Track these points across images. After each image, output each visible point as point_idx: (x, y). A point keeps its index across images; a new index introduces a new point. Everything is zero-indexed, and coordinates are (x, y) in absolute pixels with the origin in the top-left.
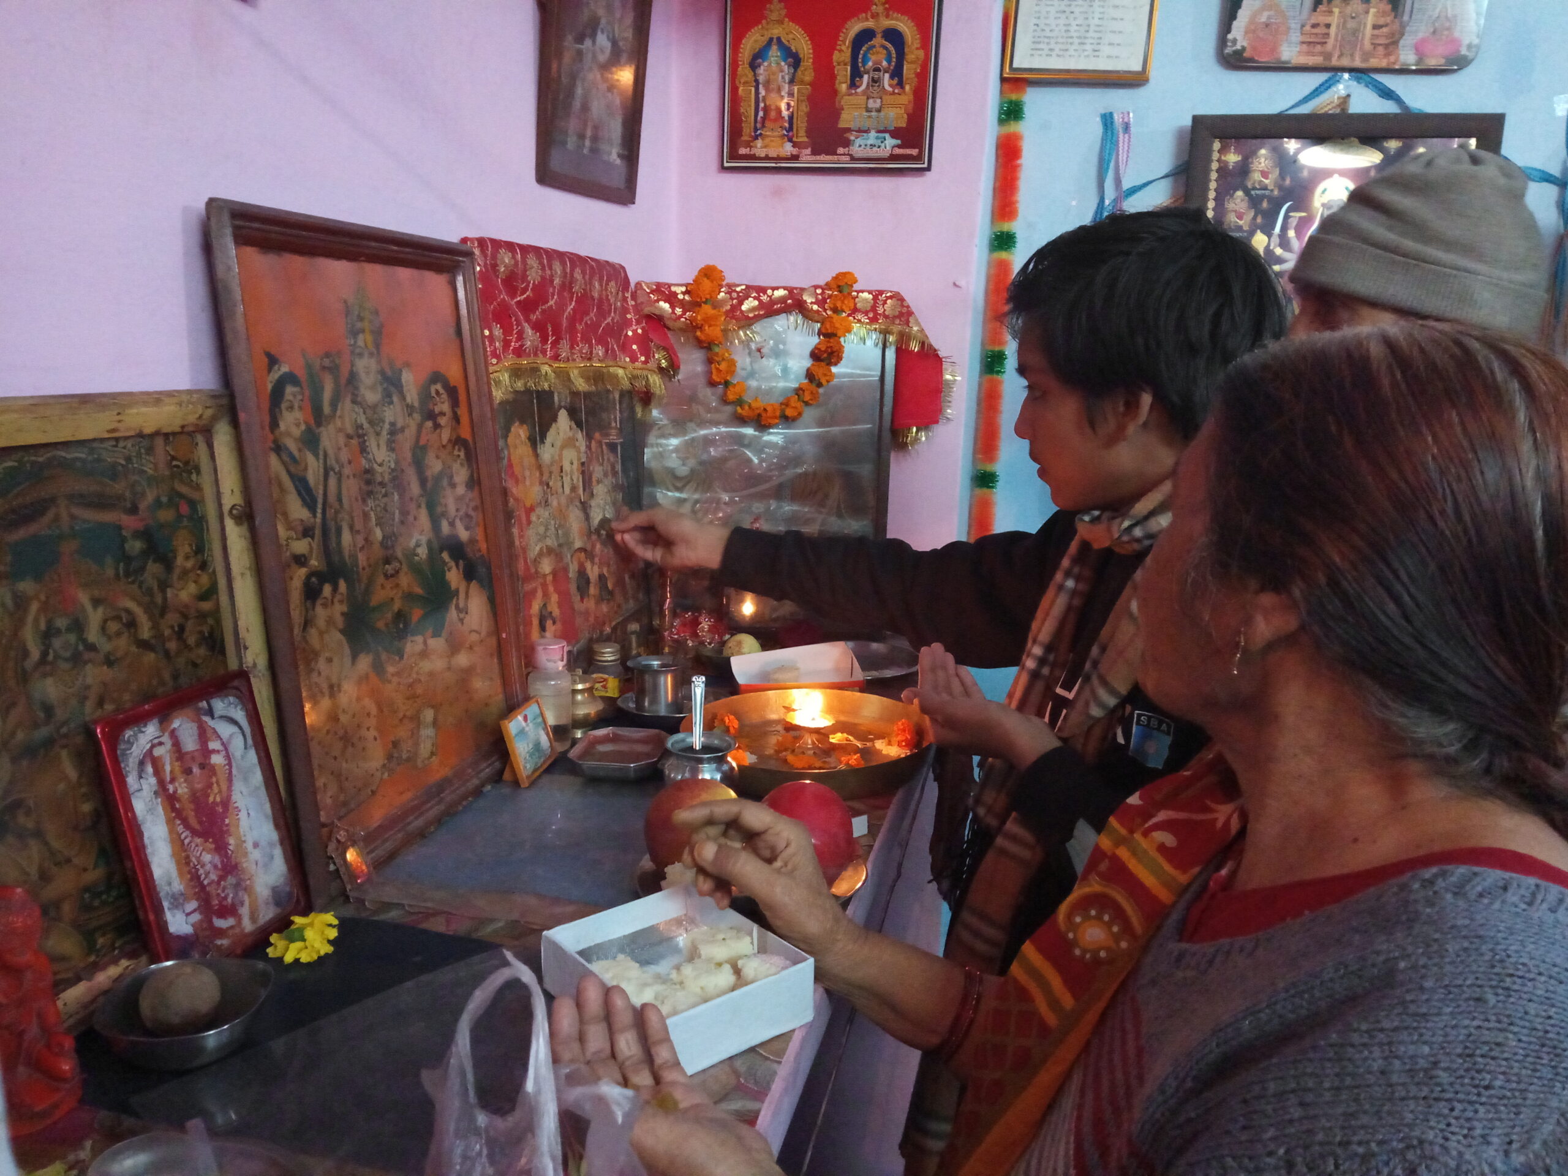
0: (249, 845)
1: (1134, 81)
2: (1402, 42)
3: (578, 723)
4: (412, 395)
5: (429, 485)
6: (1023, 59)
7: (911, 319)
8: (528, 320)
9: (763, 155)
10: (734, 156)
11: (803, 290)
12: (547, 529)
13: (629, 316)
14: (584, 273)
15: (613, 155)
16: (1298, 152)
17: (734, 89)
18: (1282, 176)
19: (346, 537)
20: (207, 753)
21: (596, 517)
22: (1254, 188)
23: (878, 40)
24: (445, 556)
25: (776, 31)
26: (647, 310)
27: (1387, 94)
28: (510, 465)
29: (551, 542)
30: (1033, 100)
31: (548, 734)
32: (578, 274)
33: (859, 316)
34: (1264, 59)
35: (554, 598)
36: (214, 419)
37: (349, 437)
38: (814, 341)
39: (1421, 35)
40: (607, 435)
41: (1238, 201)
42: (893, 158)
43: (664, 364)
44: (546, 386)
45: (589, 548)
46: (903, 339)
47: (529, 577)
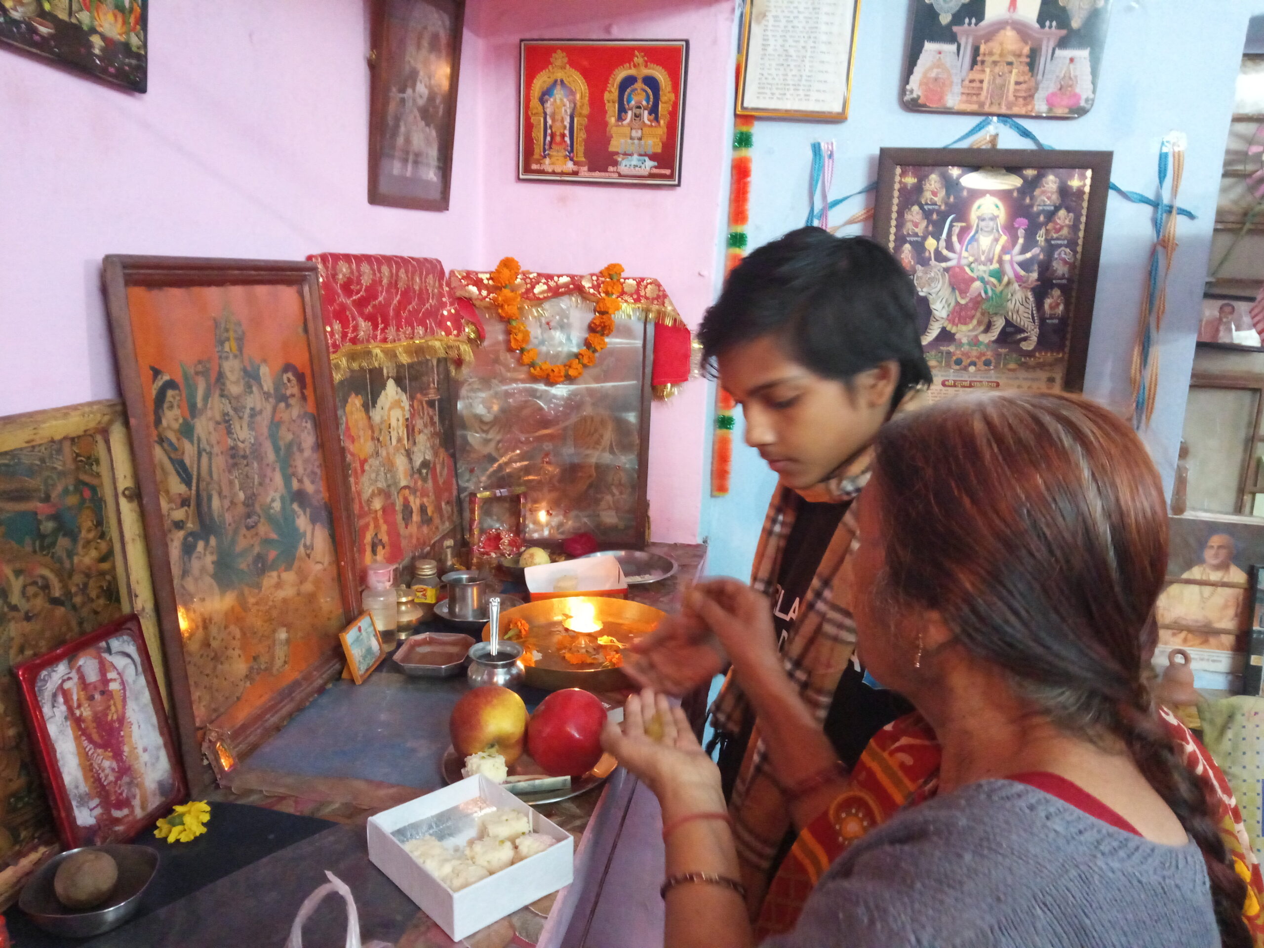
0: (140, 750)
1: (836, 119)
2: (1036, 96)
3: (401, 628)
4: (268, 385)
5: (282, 452)
6: (751, 101)
7: (666, 301)
8: (362, 314)
9: (550, 170)
10: (527, 170)
11: (582, 277)
12: (377, 475)
13: (444, 299)
14: (407, 272)
15: (431, 175)
16: (960, 176)
17: (527, 118)
18: (948, 195)
19: (216, 503)
20: (105, 681)
21: (418, 461)
22: (927, 204)
23: (639, 85)
24: (295, 506)
25: (559, 75)
26: (459, 293)
27: (1026, 134)
28: (348, 428)
29: (381, 484)
30: (759, 131)
31: (378, 640)
32: (402, 274)
33: (626, 297)
34: (934, 106)
35: (384, 528)
36: (111, 422)
37: (218, 423)
38: (589, 316)
39: (1051, 91)
40: (426, 395)
41: (914, 214)
42: (652, 176)
43: (472, 336)
44: (376, 365)
45: (412, 485)
46: (661, 315)
47: (362, 516)
